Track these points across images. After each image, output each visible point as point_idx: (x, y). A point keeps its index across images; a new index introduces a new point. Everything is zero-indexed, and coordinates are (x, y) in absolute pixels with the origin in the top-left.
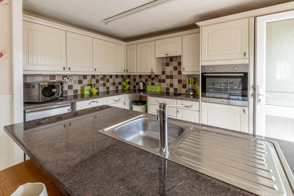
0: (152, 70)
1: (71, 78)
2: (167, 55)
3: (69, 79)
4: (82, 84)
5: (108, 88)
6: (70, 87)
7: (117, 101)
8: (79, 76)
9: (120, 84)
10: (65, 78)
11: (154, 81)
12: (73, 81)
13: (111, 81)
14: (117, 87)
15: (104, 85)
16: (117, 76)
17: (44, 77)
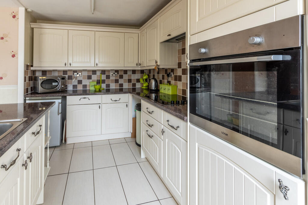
0: (156, 62)
1: (80, 74)
2: (170, 35)
3: (79, 75)
4: (91, 79)
5: (121, 85)
6: (80, 82)
7: (115, 101)
8: (89, 71)
9: (138, 81)
10: (75, 74)
11: (170, 79)
12: (82, 76)
13: (126, 77)
14: (134, 85)
15: (117, 81)
16: (134, 72)
17: (59, 72)
